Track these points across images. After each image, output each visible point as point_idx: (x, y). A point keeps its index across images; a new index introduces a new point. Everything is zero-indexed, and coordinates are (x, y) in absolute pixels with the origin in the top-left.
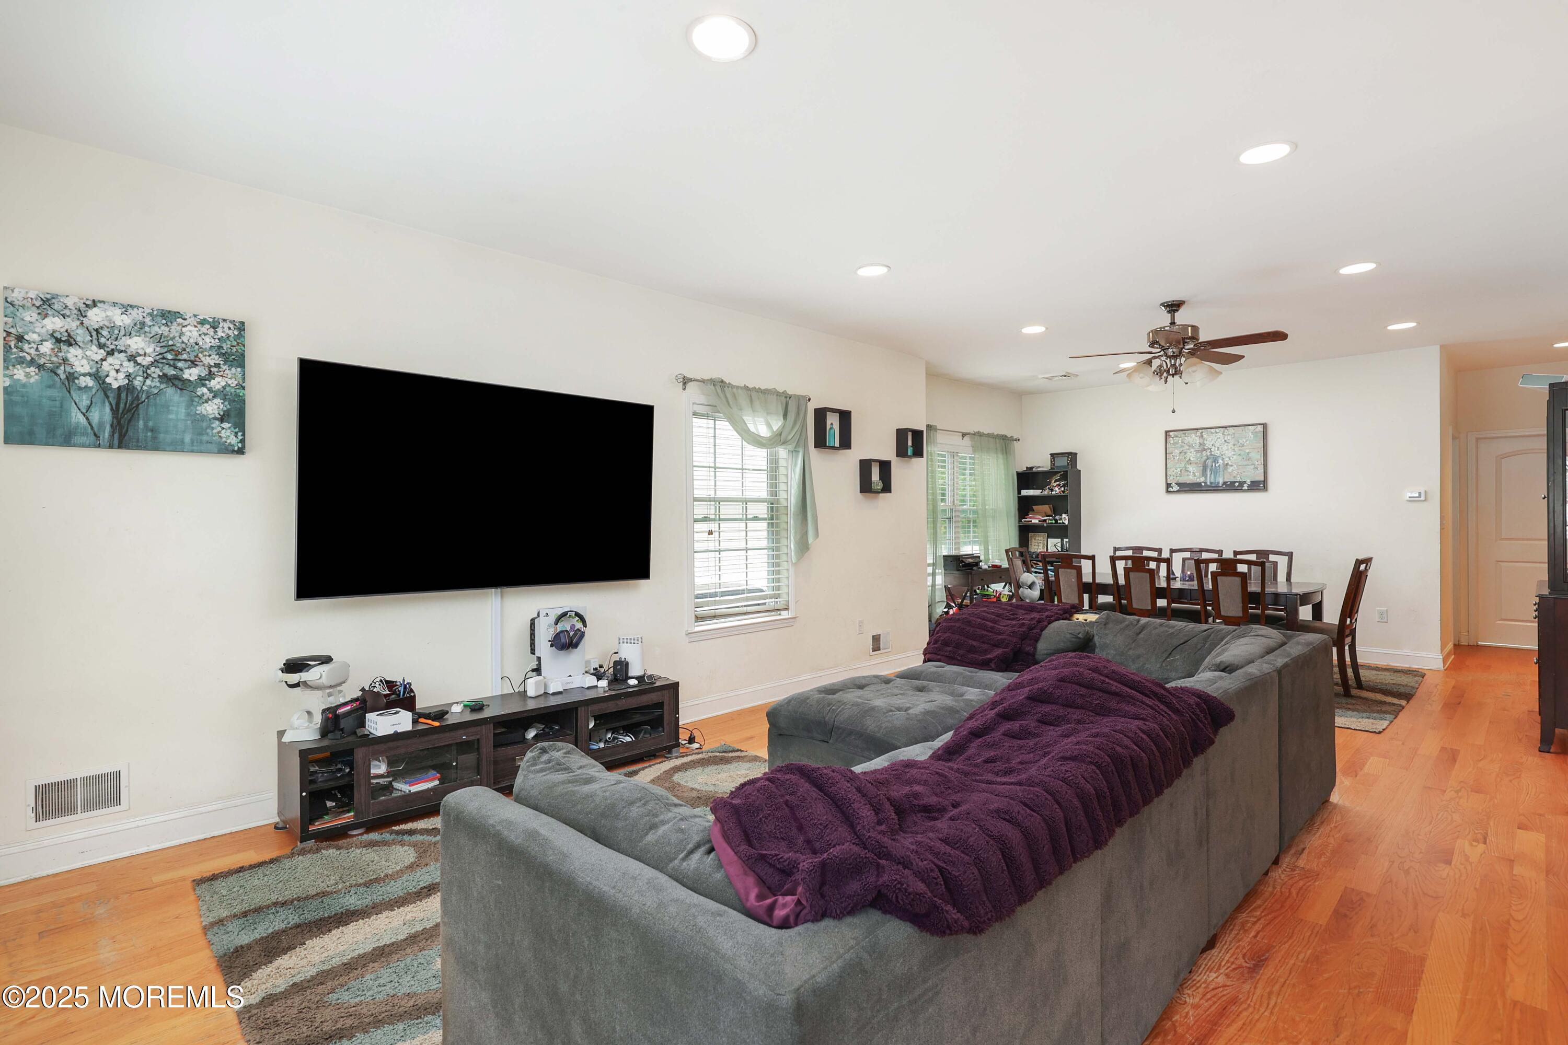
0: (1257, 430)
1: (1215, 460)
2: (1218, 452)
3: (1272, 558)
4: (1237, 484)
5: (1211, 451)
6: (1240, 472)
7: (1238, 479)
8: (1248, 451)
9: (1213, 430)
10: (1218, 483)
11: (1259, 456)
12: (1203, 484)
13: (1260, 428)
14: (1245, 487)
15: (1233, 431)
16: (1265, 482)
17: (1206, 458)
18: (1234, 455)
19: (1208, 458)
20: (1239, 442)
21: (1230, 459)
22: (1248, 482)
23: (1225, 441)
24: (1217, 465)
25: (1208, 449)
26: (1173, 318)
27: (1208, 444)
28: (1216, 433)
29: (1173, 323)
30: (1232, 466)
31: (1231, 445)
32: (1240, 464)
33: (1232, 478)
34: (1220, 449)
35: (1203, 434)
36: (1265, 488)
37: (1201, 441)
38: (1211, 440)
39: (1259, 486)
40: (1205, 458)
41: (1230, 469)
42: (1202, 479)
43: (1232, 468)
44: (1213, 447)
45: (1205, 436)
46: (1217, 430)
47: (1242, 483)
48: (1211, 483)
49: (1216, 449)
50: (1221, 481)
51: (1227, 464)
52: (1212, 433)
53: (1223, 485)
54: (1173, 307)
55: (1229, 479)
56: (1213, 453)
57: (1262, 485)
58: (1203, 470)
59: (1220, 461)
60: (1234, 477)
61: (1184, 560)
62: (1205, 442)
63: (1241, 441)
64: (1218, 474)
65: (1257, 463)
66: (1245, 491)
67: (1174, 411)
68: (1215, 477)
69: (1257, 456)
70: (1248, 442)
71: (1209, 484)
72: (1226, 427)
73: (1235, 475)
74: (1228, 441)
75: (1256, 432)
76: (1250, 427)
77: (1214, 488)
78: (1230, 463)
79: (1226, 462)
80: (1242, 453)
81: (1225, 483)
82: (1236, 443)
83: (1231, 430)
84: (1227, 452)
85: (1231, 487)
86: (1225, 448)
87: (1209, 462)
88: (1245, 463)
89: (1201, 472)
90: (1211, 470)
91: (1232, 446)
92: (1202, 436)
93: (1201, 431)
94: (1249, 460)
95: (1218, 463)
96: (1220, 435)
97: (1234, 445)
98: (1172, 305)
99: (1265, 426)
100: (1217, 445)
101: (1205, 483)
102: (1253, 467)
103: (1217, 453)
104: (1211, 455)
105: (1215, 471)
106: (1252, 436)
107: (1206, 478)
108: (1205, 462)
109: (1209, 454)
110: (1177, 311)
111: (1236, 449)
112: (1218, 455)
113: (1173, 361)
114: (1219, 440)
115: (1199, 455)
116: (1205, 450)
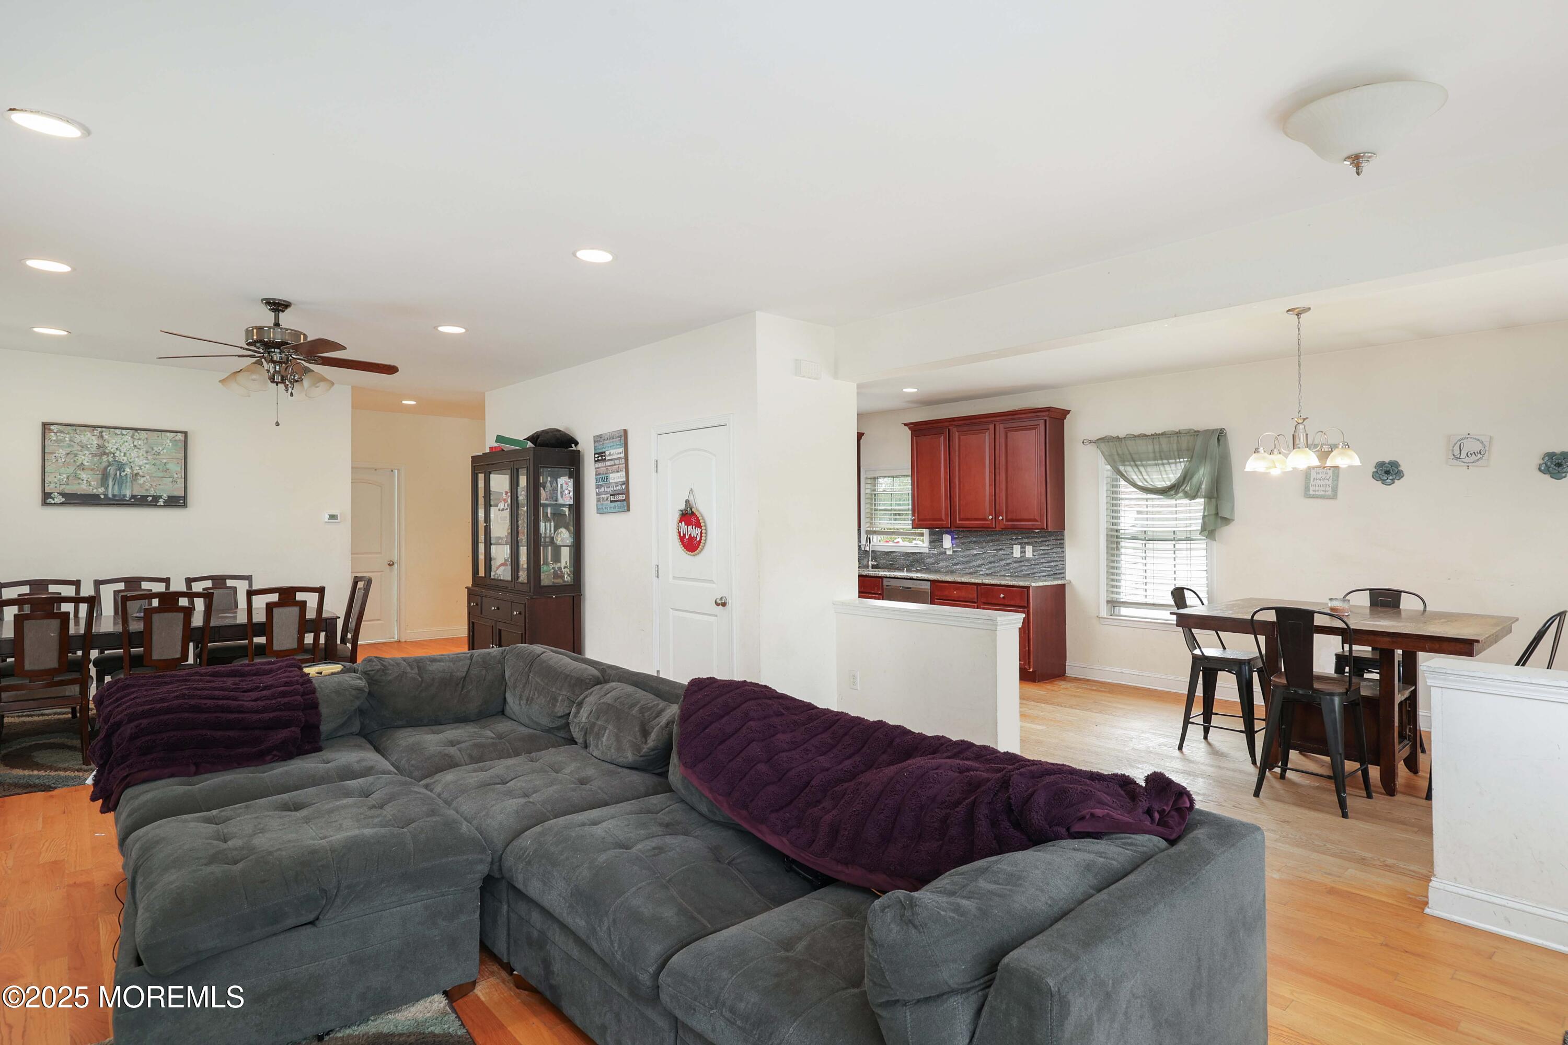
0: (177, 438)
1: (121, 467)
2: (125, 458)
3: (230, 583)
4: (150, 499)
5: (114, 456)
6: (154, 484)
7: (152, 493)
8: (165, 461)
9: (118, 431)
10: (125, 496)
11: (179, 468)
12: (102, 497)
13: (180, 437)
14: (161, 502)
15: (146, 436)
16: (185, 498)
17: (107, 463)
18: (146, 464)
19: (110, 464)
20: (153, 449)
21: (141, 469)
22: (165, 496)
23: (135, 446)
24: (123, 474)
25: (111, 453)
26: (277, 318)
27: (111, 447)
28: (123, 435)
29: (277, 324)
30: (143, 477)
31: (142, 452)
32: (154, 475)
33: (144, 491)
34: (128, 455)
35: (104, 434)
36: (185, 505)
37: (100, 442)
38: (112, 443)
39: (177, 502)
40: (104, 464)
41: (141, 481)
42: (101, 490)
43: (144, 479)
44: (118, 452)
45: (106, 437)
46: (124, 432)
47: (156, 499)
48: (114, 496)
49: (122, 454)
50: (128, 494)
51: (137, 474)
52: (116, 434)
53: (131, 499)
54: (278, 306)
55: (138, 492)
56: (117, 459)
57: (181, 502)
58: (102, 479)
59: (128, 470)
60: (147, 490)
61: (116, 593)
62: (107, 444)
63: (156, 449)
64: (124, 485)
65: (176, 476)
66: (161, 506)
67: (278, 424)
68: (120, 489)
69: (176, 468)
70: (165, 451)
71: (110, 496)
72: (136, 430)
73: (147, 487)
74: (139, 447)
75: (176, 440)
76: (168, 434)
77: (118, 502)
78: (141, 473)
79: (136, 472)
80: (158, 462)
81: (133, 497)
82: (150, 450)
83: (143, 434)
84: (136, 459)
85: (141, 501)
86: (134, 453)
87: (112, 470)
88: (161, 474)
89: (100, 481)
90: (114, 479)
91: (144, 453)
92: (102, 437)
93: (100, 429)
94: (166, 471)
95: (124, 471)
96: (128, 438)
97: (147, 452)
98: (274, 304)
99: (185, 433)
100: (124, 450)
101: (106, 495)
102: (171, 479)
103: (124, 460)
104: (115, 460)
105: (120, 481)
106: (170, 444)
107: (107, 488)
108: (106, 468)
109: (111, 459)
110: (283, 311)
111: (149, 457)
112: (124, 462)
113: (277, 367)
114: (126, 444)
115: (96, 459)
116: (105, 453)
